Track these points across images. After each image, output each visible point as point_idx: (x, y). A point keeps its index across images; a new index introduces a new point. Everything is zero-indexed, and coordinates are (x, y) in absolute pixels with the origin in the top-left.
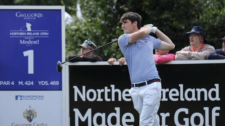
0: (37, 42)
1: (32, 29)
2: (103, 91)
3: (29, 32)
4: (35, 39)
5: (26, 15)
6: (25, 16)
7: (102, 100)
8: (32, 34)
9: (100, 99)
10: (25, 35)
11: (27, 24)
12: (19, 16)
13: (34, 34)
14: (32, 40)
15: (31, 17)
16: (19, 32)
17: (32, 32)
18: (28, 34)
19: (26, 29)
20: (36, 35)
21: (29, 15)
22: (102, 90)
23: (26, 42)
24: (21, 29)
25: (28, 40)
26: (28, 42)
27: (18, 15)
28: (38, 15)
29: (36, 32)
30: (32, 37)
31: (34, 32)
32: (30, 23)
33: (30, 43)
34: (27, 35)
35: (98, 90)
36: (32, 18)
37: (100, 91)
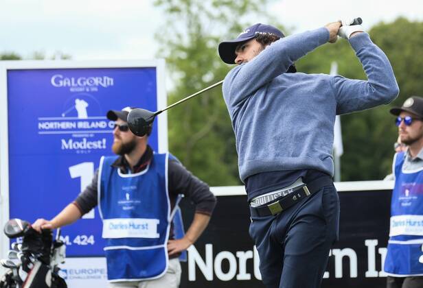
0: (102, 145)
1: (89, 115)
2: (251, 256)
3: (83, 120)
4: (97, 137)
5: (76, 82)
6: (73, 84)
7: (248, 277)
8: (90, 124)
9: (244, 276)
10: (73, 129)
11: (77, 101)
12: (59, 83)
13: (93, 125)
14: (89, 139)
15: (87, 85)
16: (60, 121)
17: (90, 122)
18: (80, 125)
19: (75, 113)
20: (99, 129)
21: (82, 82)
22: (249, 254)
23: (76, 145)
24: (63, 115)
25: (80, 140)
26: (79, 145)
27: (57, 81)
28: (103, 82)
29: (99, 121)
30: (89, 134)
31: (95, 121)
32: (86, 100)
33: (85, 147)
34: (77, 129)
35: (240, 254)
36: (90, 89)
37: (244, 256)
